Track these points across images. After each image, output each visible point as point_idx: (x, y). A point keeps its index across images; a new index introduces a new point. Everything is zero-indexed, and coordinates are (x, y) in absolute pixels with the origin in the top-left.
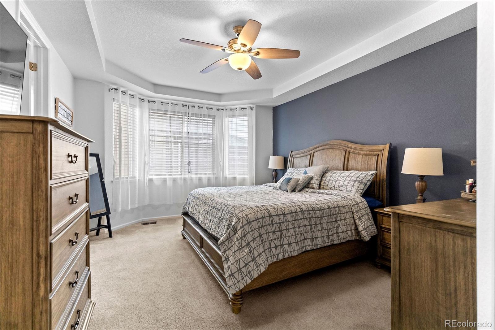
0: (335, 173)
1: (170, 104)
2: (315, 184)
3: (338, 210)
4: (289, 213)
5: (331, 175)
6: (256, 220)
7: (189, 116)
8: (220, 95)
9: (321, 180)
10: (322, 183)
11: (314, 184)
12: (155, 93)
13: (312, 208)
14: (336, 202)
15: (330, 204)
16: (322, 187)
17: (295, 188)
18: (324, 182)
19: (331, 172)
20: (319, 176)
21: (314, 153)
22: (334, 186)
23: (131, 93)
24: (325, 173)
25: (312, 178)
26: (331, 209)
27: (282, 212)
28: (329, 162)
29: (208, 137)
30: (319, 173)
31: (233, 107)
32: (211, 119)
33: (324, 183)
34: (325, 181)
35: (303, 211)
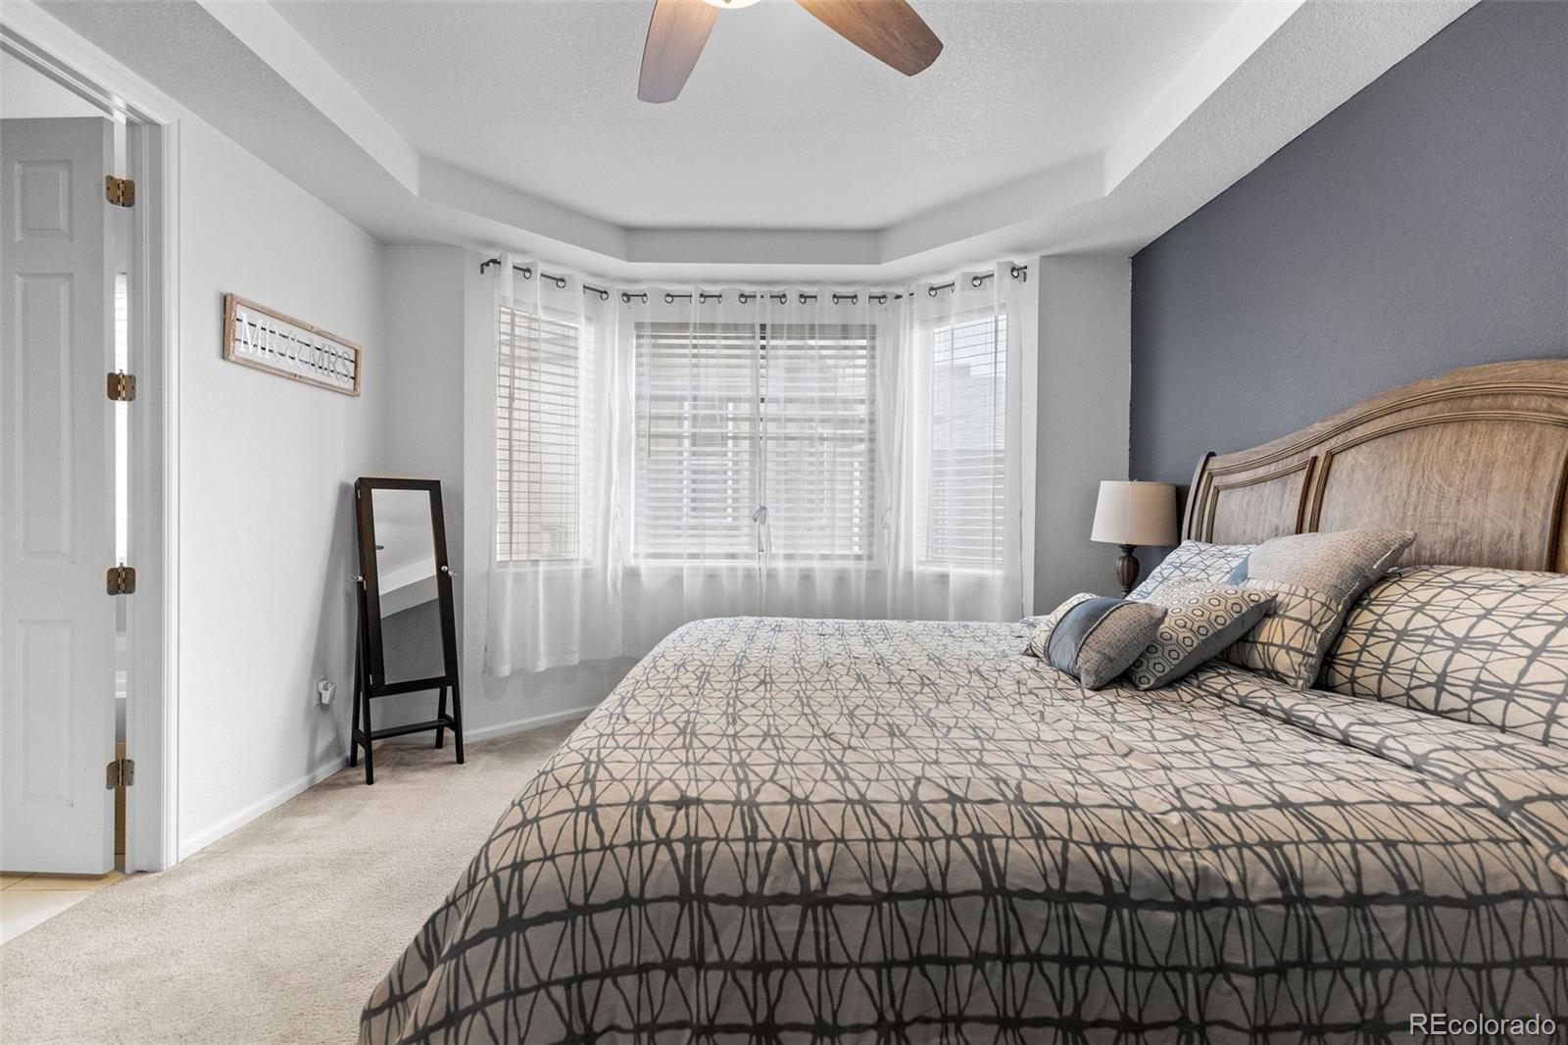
0: (1454, 585)
1: (696, 298)
2: (1288, 649)
3: (1396, 935)
4: (863, 890)
5: (1423, 595)
6: (571, 913)
7: (763, 338)
8: (876, 232)
9: (1343, 628)
10: (1349, 646)
11: (1280, 647)
12: (629, 261)
13: (1106, 881)
14: (1389, 844)
15: (1310, 860)
16: (1347, 671)
17: (1138, 663)
18: (1361, 639)
19: (1424, 576)
20: (1321, 597)
21: (1331, 456)
22: (1433, 679)
23: (521, 261)
24: (1383, 578)
25: (1267, 610)
26: (1318, 910)
27: (804, 880)
28: (1431, 508)
29: (839, 413)
30: (1330, 578)
31: (938, 281)
32: (864, 342)
33: (1364, 648)
34: (1370, 634)
35: (1008, 895)
